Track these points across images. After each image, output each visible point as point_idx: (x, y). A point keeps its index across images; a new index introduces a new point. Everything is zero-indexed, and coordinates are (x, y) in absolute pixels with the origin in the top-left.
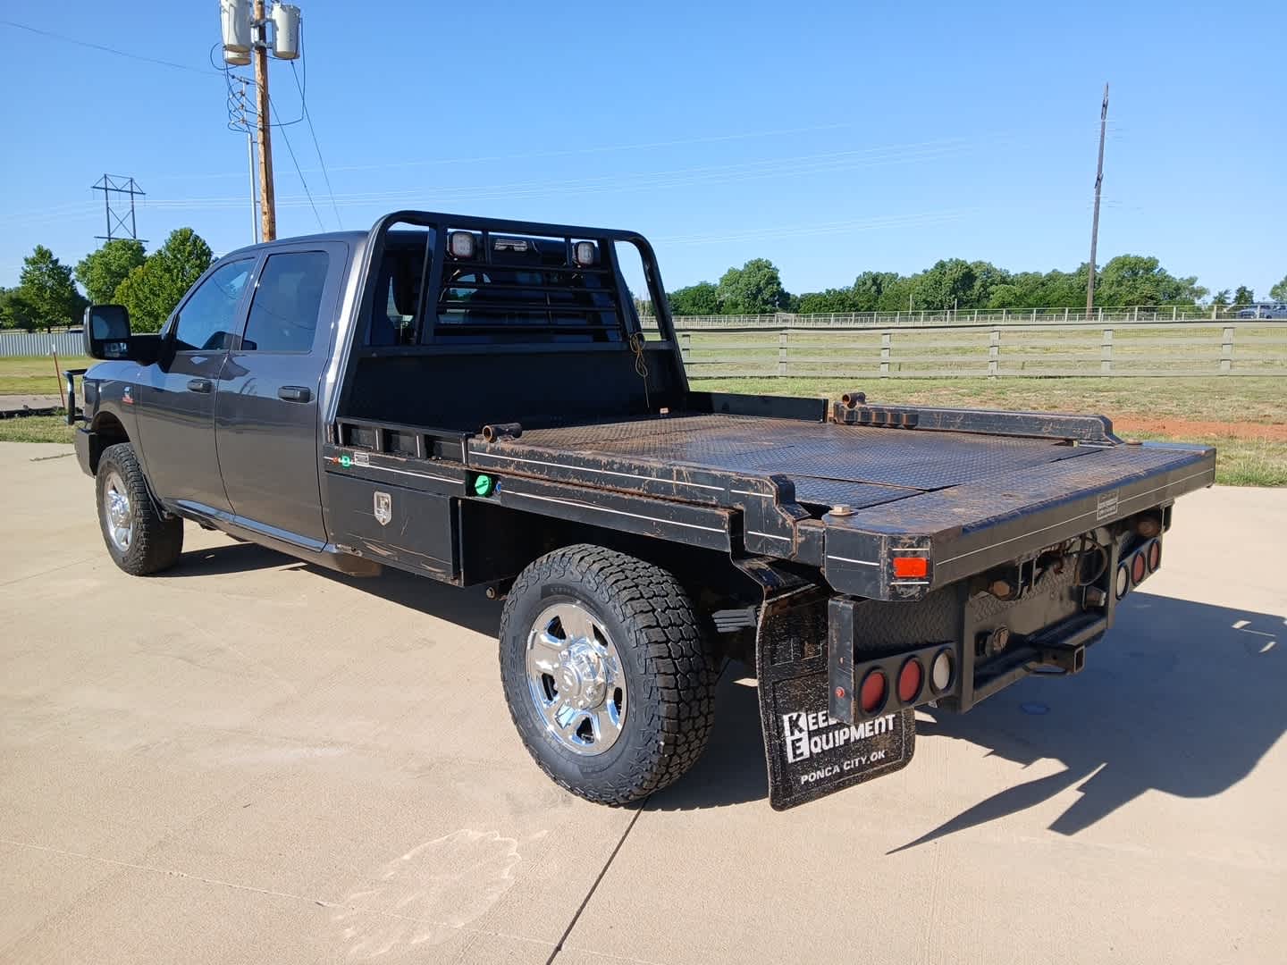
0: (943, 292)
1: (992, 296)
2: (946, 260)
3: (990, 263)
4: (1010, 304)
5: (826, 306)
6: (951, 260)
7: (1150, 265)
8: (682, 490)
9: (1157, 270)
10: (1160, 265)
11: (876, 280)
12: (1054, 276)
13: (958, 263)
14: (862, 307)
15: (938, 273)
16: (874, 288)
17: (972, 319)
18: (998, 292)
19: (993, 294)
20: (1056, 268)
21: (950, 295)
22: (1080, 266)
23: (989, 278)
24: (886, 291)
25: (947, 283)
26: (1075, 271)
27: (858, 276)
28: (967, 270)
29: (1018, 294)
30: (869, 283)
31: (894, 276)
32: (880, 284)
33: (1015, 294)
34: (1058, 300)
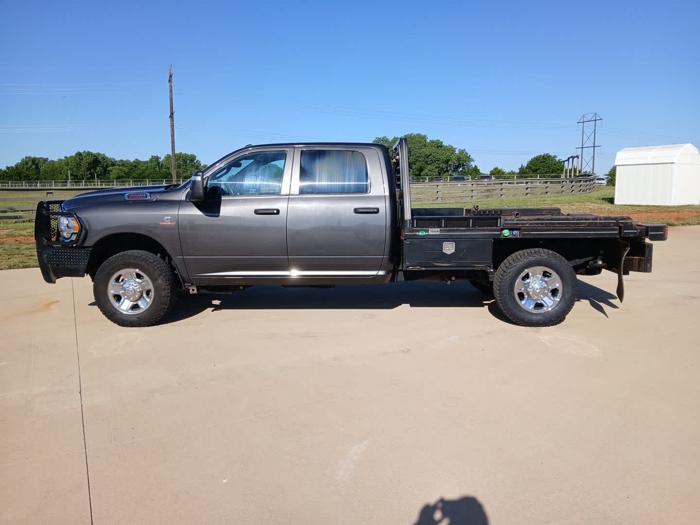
0: (83, 169)
1: (111, 173)
2: (82, 151)
3: (104, 154)
4: (123, 177)
5: (8, 177)
6: (85, 151)
7: (192, 158)
8: (601, 223)
9: (195, 161)
10: (197, 159)
11: (34, 161)
12: (137, 163)
13: (89, 153)
14: (32, 178)
15: (78, 159)
16: (34, 166)
17: (94, 185)
18: (114, 171)
19: (111, 171)
20: (137, 158)
21: (87, 171)
22: (151, 157)
23: (104, 162)
24: (42, 169)
25: (84, 165)
26: (148, 160)
27: (22, 158)
28: (95, 158)
29: (126, 172)
30: (30, 163)
31: (46, 160)
32: (38, 164)
33: (125, 172)
34: (149, 175)
